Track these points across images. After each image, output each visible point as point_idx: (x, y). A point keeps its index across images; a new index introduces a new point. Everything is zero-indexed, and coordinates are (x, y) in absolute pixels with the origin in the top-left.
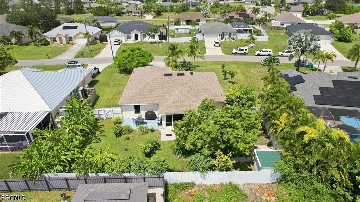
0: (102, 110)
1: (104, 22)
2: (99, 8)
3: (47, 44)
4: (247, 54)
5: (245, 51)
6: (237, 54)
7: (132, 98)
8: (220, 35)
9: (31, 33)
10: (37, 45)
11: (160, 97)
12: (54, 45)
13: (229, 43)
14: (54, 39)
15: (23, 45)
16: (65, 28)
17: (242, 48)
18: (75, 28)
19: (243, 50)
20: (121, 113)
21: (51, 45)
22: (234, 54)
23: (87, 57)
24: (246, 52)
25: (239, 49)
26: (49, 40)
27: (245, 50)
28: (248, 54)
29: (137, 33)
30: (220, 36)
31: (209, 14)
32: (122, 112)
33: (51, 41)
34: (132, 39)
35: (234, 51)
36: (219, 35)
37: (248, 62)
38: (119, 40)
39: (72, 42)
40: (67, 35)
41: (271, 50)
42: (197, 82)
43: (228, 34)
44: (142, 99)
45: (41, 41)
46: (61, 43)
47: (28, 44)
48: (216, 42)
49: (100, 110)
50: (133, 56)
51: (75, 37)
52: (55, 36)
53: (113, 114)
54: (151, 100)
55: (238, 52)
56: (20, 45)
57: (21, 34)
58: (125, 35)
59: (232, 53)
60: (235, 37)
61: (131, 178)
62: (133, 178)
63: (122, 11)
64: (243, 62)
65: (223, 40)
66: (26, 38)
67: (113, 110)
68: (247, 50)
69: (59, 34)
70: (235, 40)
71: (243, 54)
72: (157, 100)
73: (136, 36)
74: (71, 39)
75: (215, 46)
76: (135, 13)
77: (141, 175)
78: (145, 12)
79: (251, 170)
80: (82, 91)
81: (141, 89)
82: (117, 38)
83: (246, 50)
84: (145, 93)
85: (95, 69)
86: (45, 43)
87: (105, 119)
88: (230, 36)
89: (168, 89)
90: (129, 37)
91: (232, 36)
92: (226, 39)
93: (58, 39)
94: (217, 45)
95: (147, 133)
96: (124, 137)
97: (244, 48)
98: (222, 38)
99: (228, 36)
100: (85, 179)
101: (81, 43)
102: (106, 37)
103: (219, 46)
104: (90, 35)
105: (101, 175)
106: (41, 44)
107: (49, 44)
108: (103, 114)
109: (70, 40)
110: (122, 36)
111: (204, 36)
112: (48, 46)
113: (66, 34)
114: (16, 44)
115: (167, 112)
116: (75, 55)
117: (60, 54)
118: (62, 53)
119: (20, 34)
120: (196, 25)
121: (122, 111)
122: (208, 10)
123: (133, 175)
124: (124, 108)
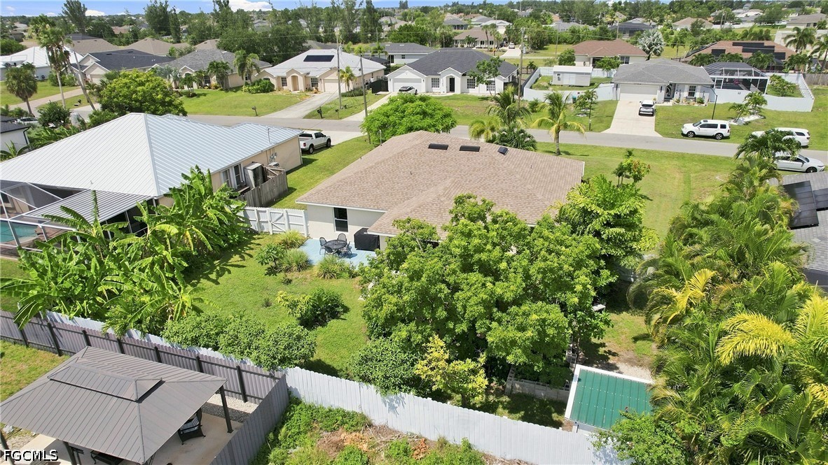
0: (265, 212)
1: (402, 55)
2: (405, 30)
3: (268, 88)
4: (724, 138)
5: (719, 130)
6: (695, 136)
7: (331, 191)
8: (664, 89)
9: (242, 66)
10: (249, 91)
11: (398, 197)
12: (280, 93)
13: (684, 110)
14: (283, 81)
15: (227, 89)
16: (309, 59)
17: (710, 122)
18: (329, 58)
19: (715, 126)
20: (304, 223)
21: (276, 92)
22: (686, 136)
23: (330, 117)
24: (725, 132)
25: (703, 123)
26: (273, 81)
27: (719, 126)
28: (727, 138)
29: (454, 76)
30: (663, 92)
31: (659, 47)
32: (307, 223)
33: (278, 84)
34: (442, 90)
35: (688, 127)
36: (659, 88)
37: (717, 158)
38: (410, 89)
39: (317, 89)
40: (308, 74)
41: (805, 131)
42: (505, 171)
43: (687, 88)
44: (354, 197)
45: (259, 82)
46: (295, 90)
47: (238, 89)
48: (643, 105)
49: (262, 212)
50: (404, 112)
51: (322, 78)
52: (284, 75)
53: (289, 224)
54: (372, 200)
55: (698, 130)
56: (222, 90)
57: (226, 67)
58: (427, 79)
59: (683, 134)
60: (707, 95)
61: (212, 364)
62: (216, 365)
63: (456, 38)
64: (702, 156)
65: (670, 103)
66: (235, 79)
67: (288, 216)
68: (728, 128)
69: (293, 71)
70: (704, 105)
71: (714, 137)
72: (386, 202)
73: (452, 81)
74: (315, 82)
75: (640, 114)
76: (482, 43)
77: (235, 360)
78: (509, 41)
79: (557, 425)
80: (254, 170)
81: (361, 172)
82: (409, 85)
83: (723, 127)
84: (367, 183)
85: (318, 135)
86: (264, 87)
87: (271, 233)
88: (691, 94)
89: (424, 179)
90: (435, 83)
91: (697, 95)
92: (678, 101)
93: (289, 81)
94: (647, 111)
95: (339, 276)
96: (281, 276)
97: (719, 122)
98: (667, 99)
99: (686, 94)
100: (120, 342)
101: (331, 91)
102: (386, 82)
103: (652, 115)
104: (352, 75)
105: (155, 340)
106: (257, 89)
107: (272, 90)
108: (267, 222)
109: (313, 84)
110: (419, 81)
111: (619, 89)
112: (270, 94)
113: (308, 71)
114: (216, 88)
115: (390, 231)
116: (307, 113)
117: (281, 109)
118: (287, 107)
119: (224, 68)
120: (613, 68)
121: (307, 219)
122: (658, 36)
123: (217, 355)
124: (311, 213)
